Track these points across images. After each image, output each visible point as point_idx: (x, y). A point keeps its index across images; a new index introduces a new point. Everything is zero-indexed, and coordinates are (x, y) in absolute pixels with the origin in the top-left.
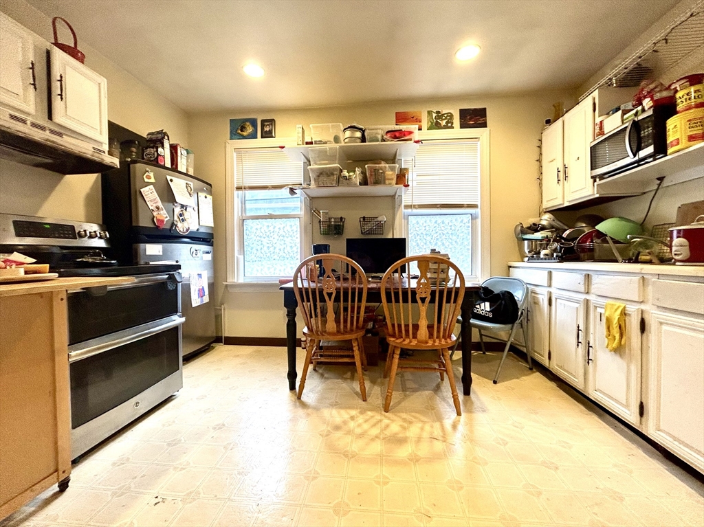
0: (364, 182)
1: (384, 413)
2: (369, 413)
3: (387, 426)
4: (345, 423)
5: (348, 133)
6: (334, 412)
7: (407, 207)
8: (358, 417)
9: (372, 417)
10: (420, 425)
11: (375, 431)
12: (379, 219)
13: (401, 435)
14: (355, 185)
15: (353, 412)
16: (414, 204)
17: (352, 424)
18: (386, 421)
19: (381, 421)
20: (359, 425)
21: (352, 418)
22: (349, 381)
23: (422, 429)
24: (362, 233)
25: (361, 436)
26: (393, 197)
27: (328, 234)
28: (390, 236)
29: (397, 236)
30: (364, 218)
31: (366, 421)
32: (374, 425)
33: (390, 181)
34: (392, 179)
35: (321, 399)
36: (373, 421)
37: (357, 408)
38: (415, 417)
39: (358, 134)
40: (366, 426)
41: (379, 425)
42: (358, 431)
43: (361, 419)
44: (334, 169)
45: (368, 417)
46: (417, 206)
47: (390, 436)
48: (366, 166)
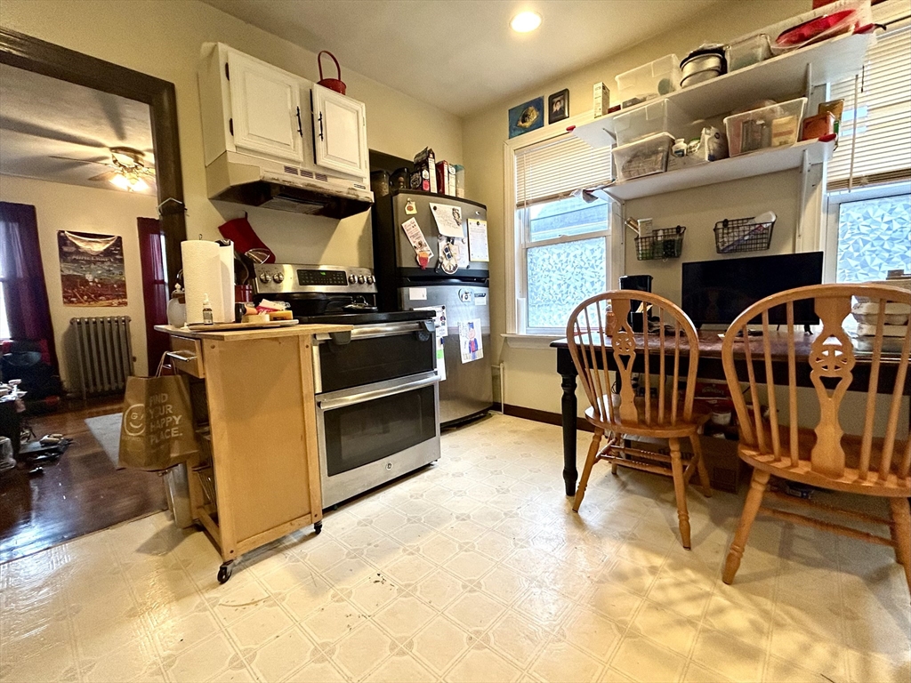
0: (722, 153)
1: (720, 582)
2: (689, 572)
3: (720, 611)
4: (637, 573)
5: (689, 68)
6: (625, 548)
7: (833, 185)
8: (665, 571)
9: (693, 581)
10: (802, 638)
11: (690, 610)
12: (758, 220)
13: (748, 640)
14: (701, 163)
15: (658, 561)
16: (855, 175)
17: (648, 580)
18: (719, 600)
19: (708, 595)
20: (662, 588)
21: (654, 570)
23: (805, 649)
24: (719, 251)
25: (658, 607)
26: (798, 170)
27: (652, 258)
28: (787, 251)
29: (804, 247)
30: (725, 223)
31: (679, 585)
32: (693, 598)
33: (782, 139)
34: (790, 132)
35: (612, 521)
36: (693, 589)
37: (667, 556)
38: (792, 618)
39: (713, 62)
40: (674, 594)
41: (703, 602)
42: (658, 596)
43: (669, 577)
44: (659, 142)
45: (683, 579)
46: (865, 180)
48: (725, 120)
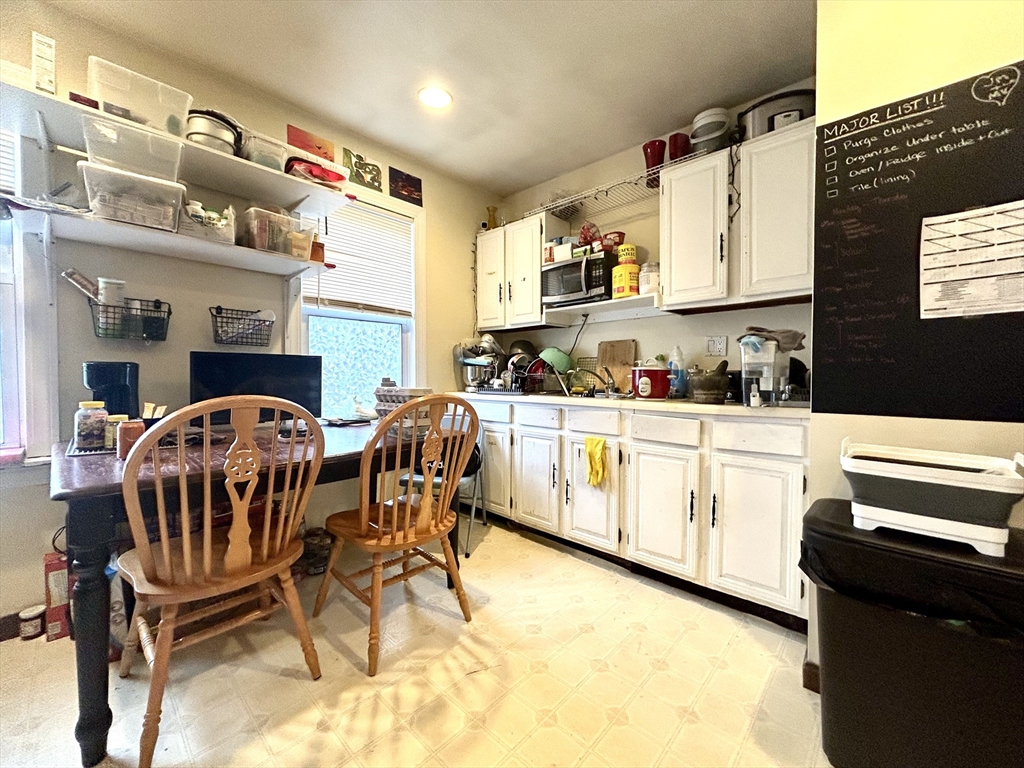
0: (244, 239)
5: (201, 124)
7: (309, 300)
12: (261, 316)
16: (322, 296)
17: (333, 739)
18: (387, 692)
19: (377, 696)
20: (349, 732)
22: (246, 657)
23: (446, 669)
24: (218, 340)
25: (369, 749)
26: (285, 279)
27: (122, 336)
28: (276, 350)
30: (219, 309)
34: (305, 249)
39: (229, 137)
46: (326, 302)
47: (416, 712)
48: (252, 210)
